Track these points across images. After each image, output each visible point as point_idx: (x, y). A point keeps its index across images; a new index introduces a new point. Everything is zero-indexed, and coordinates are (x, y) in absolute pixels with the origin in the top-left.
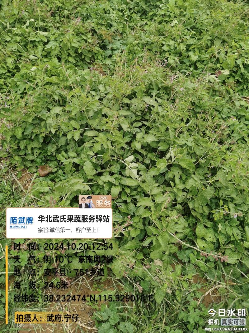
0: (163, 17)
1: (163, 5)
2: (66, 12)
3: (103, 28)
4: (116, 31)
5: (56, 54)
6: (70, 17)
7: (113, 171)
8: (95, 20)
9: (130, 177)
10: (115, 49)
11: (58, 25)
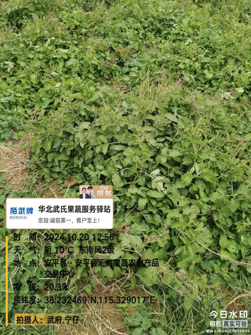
0: (176, 36)
1: (176, 24)
2: (84, 31)
3: (120, 45)
4: (133, 49)
5: (77, 71)
6: (87, 35)
7: (139, 184)
8: (112, 38)
9: (156, 189)
10: (133, 66)
11: (76, 42)
